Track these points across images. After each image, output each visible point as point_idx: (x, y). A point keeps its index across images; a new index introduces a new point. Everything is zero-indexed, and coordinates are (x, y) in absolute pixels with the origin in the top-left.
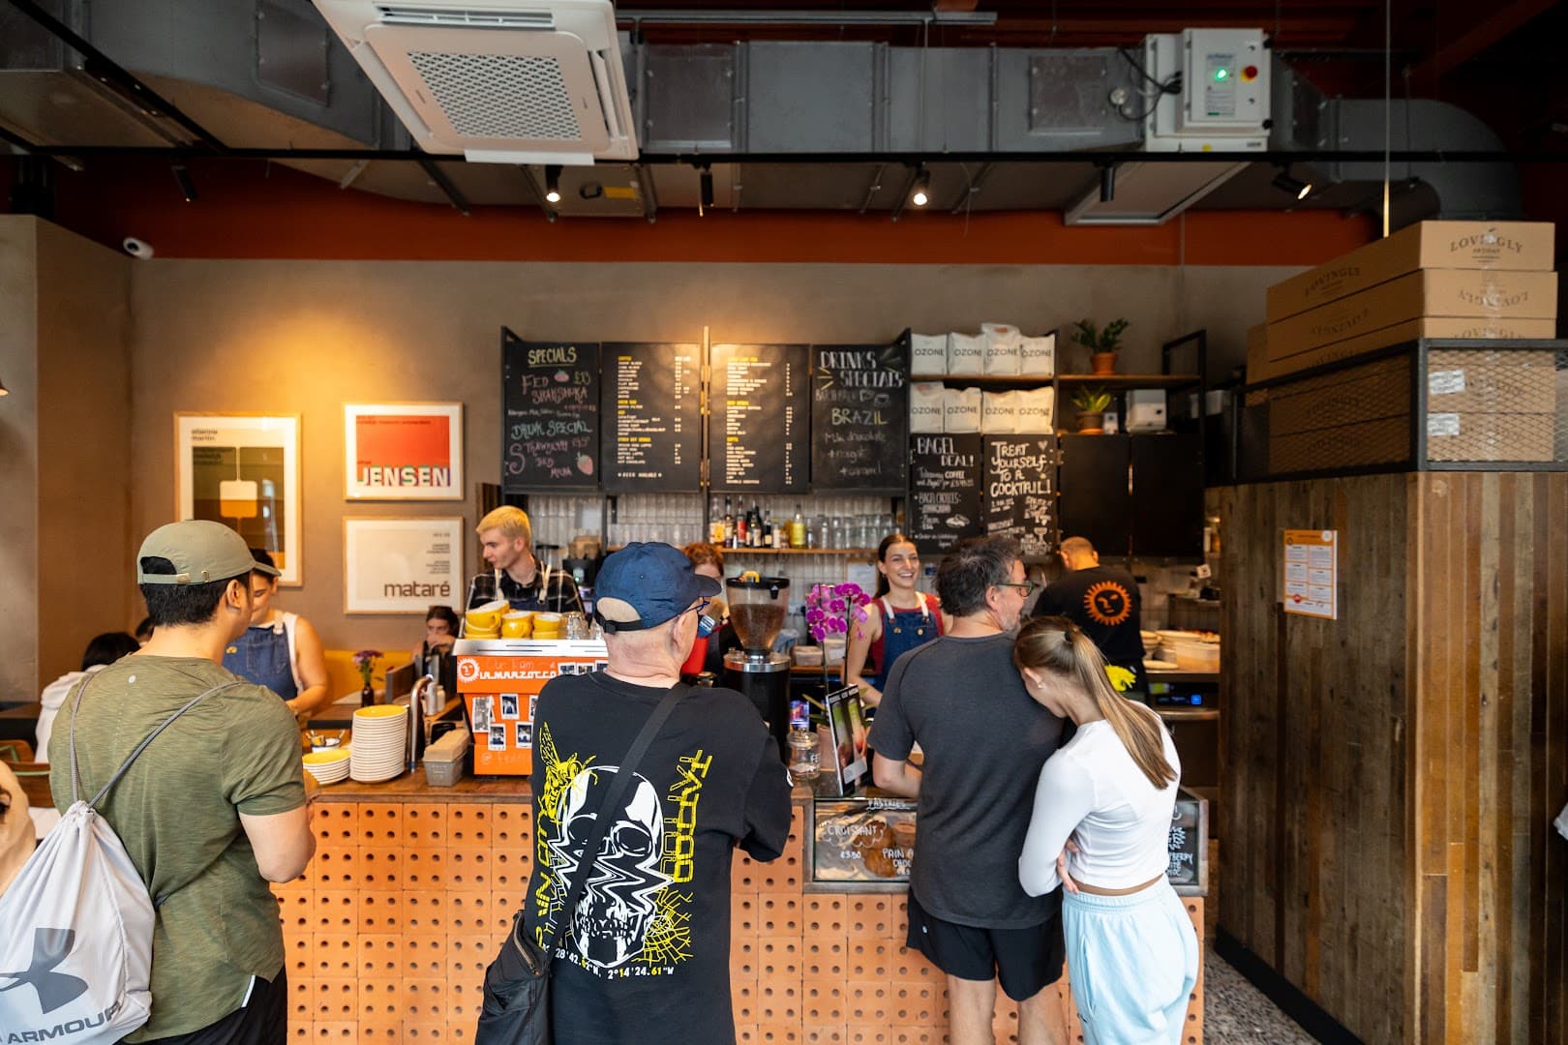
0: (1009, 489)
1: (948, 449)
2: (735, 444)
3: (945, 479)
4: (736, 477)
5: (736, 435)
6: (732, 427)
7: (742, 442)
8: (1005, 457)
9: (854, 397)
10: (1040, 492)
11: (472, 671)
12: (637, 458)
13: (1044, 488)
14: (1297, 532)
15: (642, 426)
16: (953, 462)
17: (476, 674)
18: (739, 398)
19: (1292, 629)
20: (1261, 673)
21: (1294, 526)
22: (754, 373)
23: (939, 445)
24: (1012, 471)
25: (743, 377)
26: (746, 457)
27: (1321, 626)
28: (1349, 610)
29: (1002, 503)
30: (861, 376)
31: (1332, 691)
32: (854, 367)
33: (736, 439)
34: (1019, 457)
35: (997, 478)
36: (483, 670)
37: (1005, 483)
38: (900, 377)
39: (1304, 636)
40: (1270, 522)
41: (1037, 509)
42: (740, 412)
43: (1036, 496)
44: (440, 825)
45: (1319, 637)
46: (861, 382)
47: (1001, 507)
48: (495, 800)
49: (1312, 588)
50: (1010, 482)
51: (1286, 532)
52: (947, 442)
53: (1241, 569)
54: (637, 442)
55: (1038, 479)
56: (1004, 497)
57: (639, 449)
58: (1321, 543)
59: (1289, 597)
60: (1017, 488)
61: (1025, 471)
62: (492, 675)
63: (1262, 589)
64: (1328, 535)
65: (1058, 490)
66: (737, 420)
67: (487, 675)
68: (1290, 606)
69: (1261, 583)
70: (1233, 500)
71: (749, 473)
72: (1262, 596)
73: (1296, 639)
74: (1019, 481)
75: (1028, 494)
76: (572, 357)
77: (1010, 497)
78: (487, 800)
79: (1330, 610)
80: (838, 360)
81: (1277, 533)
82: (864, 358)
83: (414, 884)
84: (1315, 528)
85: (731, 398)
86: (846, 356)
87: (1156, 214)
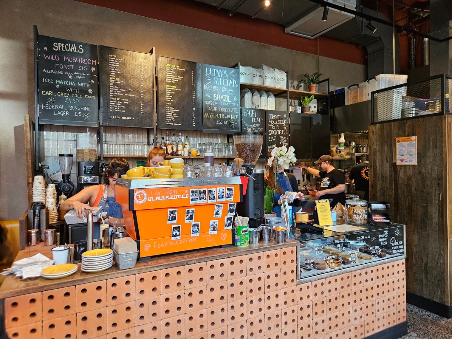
0: (275, 132)
1: (254, 115)
2: (170, 106)
3: (253, 127)
4: (171, 122)
5: (170, 102)
6: (168, 97)
7: (173, 105)
8: (273, 120)
9: (219, 89)
10: (284, 134)
11: (143, 197)
12: (121, 109)
13: (285, 132)
14: (401, 138)
15: (123, 92)
16: (256, 121)
17: (145, 199)
18: (171, 84)
19: (399, 171)
20: (387, 188)
21: (399, 136)
22: (179, 73)
23: (251, 113)
24: (275, 125)
25: (173, 74)
26: (175, 112)
27: (411, 168)
28: (422, 161)
29: (272, 138)
30: (222, 81)
31: (416, 189)
32: (219, 76)
33: (170, 104)
34: (277, 120)
35: (270, 128)
36: (149, 196)
37: (273, 130)
38: (237, 83)
39: (404, 173)
40: (390, 136)
41: (284, 141)
42: (172, 91)
43: (283, 135)
44: (130, 289)
45: (410, 172)
46: (222, 83)
47: (272, 139)
48: (162, 267)
49: (408, 156)
50: (274, 130)
51: (397, 138)
52: (254, 112)
53: (378, 153)
54: (121, 101)
55: (284, 129)
56: (273, 136)
57: (122, 104)
58: (411, 141)
59: (399, 160)
60: (277, 132)
61: (279, 125)
62: (155, 198)
63: (387, 159)
64: (414, 138)
65: (290, 134)
66: (171, 95)
67: (152, 198)
68: (399, 163)
69: (386, 157)
70: (374, 130)
71: (177, 120)
72: (387, 161)
73: (401, 174)
74: (278, 129)
75: (281, 135)
76: (81, 51)
77: (275, 135)
78: (158, 268)
79: (415, 163)
80: (213, 72)
81: (393, 139)
82: (223, 73)
83: (114, 329)
84: (408, 136)
85: (167, 83)
86: (216, 71)
87: (312, 35)
